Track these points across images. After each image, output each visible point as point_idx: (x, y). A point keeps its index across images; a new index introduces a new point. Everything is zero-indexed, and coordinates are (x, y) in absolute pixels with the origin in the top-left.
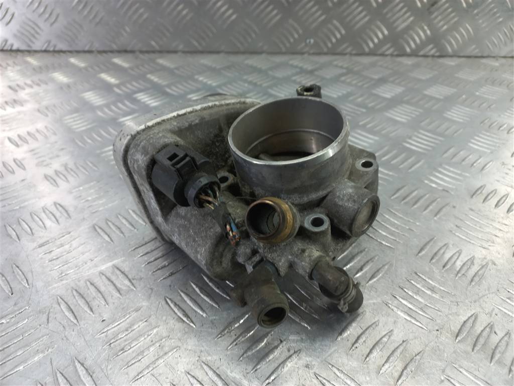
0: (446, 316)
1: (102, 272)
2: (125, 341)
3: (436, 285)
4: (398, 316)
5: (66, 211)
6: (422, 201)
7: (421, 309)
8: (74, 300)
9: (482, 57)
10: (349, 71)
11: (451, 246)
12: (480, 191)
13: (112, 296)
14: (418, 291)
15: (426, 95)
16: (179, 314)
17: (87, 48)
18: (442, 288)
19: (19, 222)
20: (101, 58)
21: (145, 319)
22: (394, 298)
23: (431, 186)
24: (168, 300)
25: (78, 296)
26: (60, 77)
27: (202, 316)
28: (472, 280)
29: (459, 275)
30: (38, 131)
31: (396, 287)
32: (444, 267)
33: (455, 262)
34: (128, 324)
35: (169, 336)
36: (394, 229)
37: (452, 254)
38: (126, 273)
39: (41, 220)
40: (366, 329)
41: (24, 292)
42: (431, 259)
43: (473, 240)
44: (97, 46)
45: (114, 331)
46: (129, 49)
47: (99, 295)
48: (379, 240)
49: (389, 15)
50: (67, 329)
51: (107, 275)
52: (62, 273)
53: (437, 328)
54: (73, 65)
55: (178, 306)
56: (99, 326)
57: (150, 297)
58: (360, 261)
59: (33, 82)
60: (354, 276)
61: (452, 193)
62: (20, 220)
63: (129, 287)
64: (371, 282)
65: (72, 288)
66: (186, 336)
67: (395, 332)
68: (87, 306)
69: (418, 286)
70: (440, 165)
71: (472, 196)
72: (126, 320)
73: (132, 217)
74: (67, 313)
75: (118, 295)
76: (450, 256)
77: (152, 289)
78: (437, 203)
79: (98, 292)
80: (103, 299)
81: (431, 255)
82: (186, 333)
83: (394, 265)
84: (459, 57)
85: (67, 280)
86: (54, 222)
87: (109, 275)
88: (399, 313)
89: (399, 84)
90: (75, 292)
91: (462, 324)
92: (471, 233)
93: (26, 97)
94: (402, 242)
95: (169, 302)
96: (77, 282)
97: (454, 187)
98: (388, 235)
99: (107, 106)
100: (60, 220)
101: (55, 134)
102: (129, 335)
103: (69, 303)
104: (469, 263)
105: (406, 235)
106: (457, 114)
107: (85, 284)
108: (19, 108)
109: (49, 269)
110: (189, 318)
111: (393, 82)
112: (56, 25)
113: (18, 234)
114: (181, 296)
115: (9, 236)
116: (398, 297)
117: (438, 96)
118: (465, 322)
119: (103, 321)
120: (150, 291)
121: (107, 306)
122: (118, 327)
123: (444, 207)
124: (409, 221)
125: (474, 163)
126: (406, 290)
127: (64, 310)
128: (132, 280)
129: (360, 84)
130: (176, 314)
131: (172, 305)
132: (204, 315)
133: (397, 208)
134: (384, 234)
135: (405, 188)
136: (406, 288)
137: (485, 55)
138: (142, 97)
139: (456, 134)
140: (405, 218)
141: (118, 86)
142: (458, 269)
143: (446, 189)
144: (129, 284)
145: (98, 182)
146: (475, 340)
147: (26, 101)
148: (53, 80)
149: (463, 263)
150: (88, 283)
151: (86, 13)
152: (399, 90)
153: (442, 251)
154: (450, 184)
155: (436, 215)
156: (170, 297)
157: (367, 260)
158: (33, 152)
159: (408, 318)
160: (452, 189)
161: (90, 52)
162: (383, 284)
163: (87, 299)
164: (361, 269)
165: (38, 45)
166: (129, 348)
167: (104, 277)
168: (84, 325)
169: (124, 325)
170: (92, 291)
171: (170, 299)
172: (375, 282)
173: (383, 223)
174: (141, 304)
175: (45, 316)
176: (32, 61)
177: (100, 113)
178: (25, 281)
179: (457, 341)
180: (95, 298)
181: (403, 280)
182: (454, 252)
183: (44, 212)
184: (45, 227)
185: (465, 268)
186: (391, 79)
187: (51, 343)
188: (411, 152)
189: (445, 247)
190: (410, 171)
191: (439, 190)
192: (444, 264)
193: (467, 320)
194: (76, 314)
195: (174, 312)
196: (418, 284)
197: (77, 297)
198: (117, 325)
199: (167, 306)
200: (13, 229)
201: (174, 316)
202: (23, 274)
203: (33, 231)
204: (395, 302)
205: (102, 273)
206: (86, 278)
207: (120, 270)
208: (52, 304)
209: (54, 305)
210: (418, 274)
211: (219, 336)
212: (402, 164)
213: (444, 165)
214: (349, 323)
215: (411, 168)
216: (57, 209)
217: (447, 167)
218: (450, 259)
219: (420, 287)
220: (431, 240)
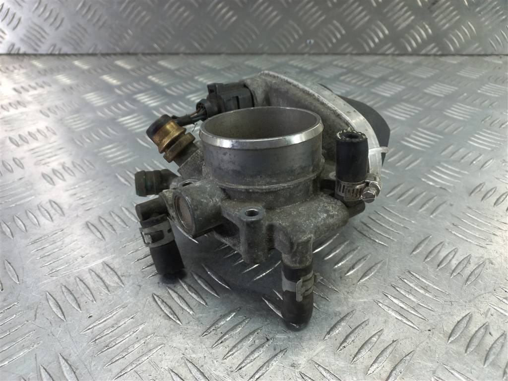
0: (439, 315)
1: (91, 268)
2: (111, 337)
3: (430, 284)
4: (388, 316)
5: (61, 209)
6: (417, 200)
7: (413, 308)
8: (63, 296)
9: (486, 55)
10: (349, 71)
11: (447, 245)
12: (479, 189)
13: (100, 293)
14: (410, 291)
15: (426, 94)
16: (165, 311)
17: (91, 51)
18: (435, 287)
19: (14, 219)
20: (104, 61)
21: (131, 315)
22: (385, 297)
23: (429, 184)
24: (155, 297)
25: (67, 292)
26: (64, 79)
27: (189, 313)
28: (467, 280)
29: (455, 274)
30: (38, 131)
31: (389, 285)
32: (439, 266)
33: (450, 261)
34: (114, 320)
35: (154, 333)
36: (388, 227)
37: (447, 253)
38: (116, 270)
39: (35, 217)
40: (356, 329)
41: (14, 288)
42: (426, 258)
43: (470, 239)
44: (101, 48)
45: (100, 328)
46: (131, 51)
47: (88, 291)
48: (372, 238)
49: (390, 14)
50: (54, 325)
51: (97, 272)
52: (52, 270)
53: (429, 329)
54: (77, 68)
55: (165, 303)
56: (86, 322)
57: (138, 293)
58: (352, 259)
59: (37, 84)
60: (346, 274)
61: (450, 191)
62: (15, 217)
63: (117, 283)
64: (362, 281)
65: (62, 284)
66: (171, 333)
67: (385, 332)
68: (75, 302)
69: (411, 285)
70: (439, 163)
71: (470, 195)
72: (112, 316)
73: (125, 214)
74: (54, 309)
75: (107, 292)
76: (444, 255)
77: (140, 286)
78: (434, 201)
79: (87, 288)
80: (91, 295)
81: (425, 253)
82: (172, 330)
83: (387, 263)
84: (462, 55)
85: (57, 276)
86: (48, 219)
87: (98, 271)
88: (390, 312)
89: (399, 83)
90: (64, 289)
91: (455, 324)
92: (468, 231)
93: (29, 99)
94: (396, 240)
95: (157, 299)
96: (67, 279)
97: (452, 185)
98: (382, 233)
99: (108, 106)
100: (54, 218)
101: (55, 134)
102: (114, 331)
103: (57, 300)
104: (465, 262)
105: (400, 233)
106: (458, 112)
107: (74, 281)
108: (21, 109)
109: (41, 265)
110: (176, 315)
111: (393, 81)
112: (61, 29)
113: (12, 231)
114: (169, 293)
115: (4, 233)
116: (389, 297)
117: (438, 95)
118: (458, 322)
119: (90, 317)
120: (138, 288)
121: (95, 302)
122: (104, 323)
123: (441, 205)
124: (404, 219)
125: (474, 161)
126: (398, 289)
127: (51, 305)
128: (121, 277)
129: (359, 83)
130: (163, 311)
131: (159, 303)
132: (191, 313)
133: (393, 206)
134: (379, 232)
135: (402, 186)
136: (399, 287)
137: (489, 53)
138: (143, 98)
139: (455, 132)
140: (400, 216)
141: (119, 87)
142: (453, 268)
143: (443, 187)
144: (118, 280)
145: (94, 180)
146: (468, 341)
147: (29, 103)
148: (56, 82)
149: (459, 261)
150: (78, 279)
151: (89, 16)
152: (399, 88)
153: (437, 250)
154: (448, 183)
155: (432, 214)
156: (158, 294)
157: (359, 258)
158: (32, 152)
159: (400, 318)
160: (450, 187)
161: (93, 55)
162: (375, 283)
163: (75, 295)
164: (353, 268)
165: (44, 49)
166: (114, 344)
167: (93, 273)
168: (71, 321)
169: (110, 322)
170: (81, 287)
171: (158, 296)
172: (366, 280)
173: (377, 221)
174: (128, 301)
175: (33, 311)
176: (38, 64)
177: (100, 114)
178: (16, 276)
179: (449, 341)
180: (83, 294)
181: (396, 279)
182: (449, 251)
183: (39, 209)
184: (39, 224)
185: (461, 267)
186: (391, 78)
187: (37, 338)
188: (409, 150)
189: (440, 246)
190: (407, 168)
191: (437, 188)
192: (438, 263)
193: (461, 320)
194: (63, 310)
195: (161, 308)
196: (411, 282)
197: (65, 294)
198: (103, 322)
199: (154, 303)
200: (8, 226)
201: (161, 313)
202: (15, 270)
203: (27, 228)
204: (387, 301)
205: (91, 270)
206: (77, 275)
207: (110, 267)
208: (40, 300)
209: (42, 301)
210: (412, 272)
211: (205, 333)
212: (399, 162)
213: (442, 163)
214: (338, 322)
215: (408, 165)
216: (52, 206)
217: (446, 165)
218: (445, 258)
219: (413, 286)
220: (426, 238)
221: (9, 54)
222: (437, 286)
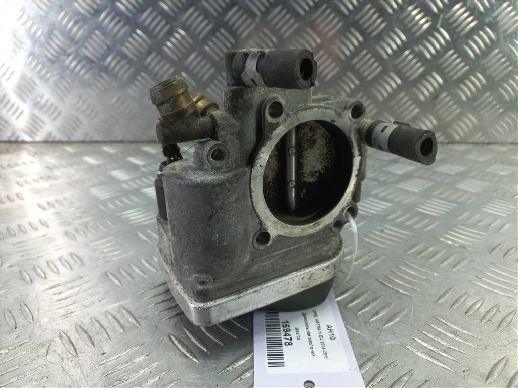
0: (473, 357)
2: (124, 372)
3: (459, 329)
4: (418, 358)
5: (81, 260)
6: (438, 256)
7: (444, 350)
8: (77, 335)
9: (489, 144)
11: (473, 294)
12: (499, 248)
13: (115, 332)
14: (440, 335)
15: (436, 172)
16: (182, 349)
17: (119, 139)
18: (466, 332)
19: (34, 268)
21: (147, 353)
22: (413, 340)
23: (448, 244)
25: (81, 332)
26: (91, 160)
28: (499, 326)
29: (485, 320)
30: (65, 199)
31: (415, 330)
32: (466, 313)
33: (478, 309)
34: (128, 357)
35: (170, 369)
36: (410, 279)
37: (474, 301)
38: (132, 312)
39: (55, 267)
40: (384, 368)
41: (27, 327)
42: (452, 306)
43: (497, 290)
44: (129, 137)
45: (113, 363)
47: (103, 330)
48: (395, 288)
49: (396, 107)
50: (65, 361)
51: (113, 314)
52: (68, 311)
53: (464, 369)
54: (105, 152)
55: (182, 342)
56: (98, 358)
57: (154, 333)
58: (375, 306)
59: (68, 163)
60: (370, 319)
61: (469, 249)
62: (36, 267)
63: (133, 324)
64: (387, 326)
65: (77, 324)
66: (188, 370)
67: (416, 372)
68: (89, 340)
69: (439, 329)
70: (455, 226)
71: (491, 252)
72: (127, 353)
73: (144, 265)
74: (67, 346)
75: (122, 331)
76: (471, 304)
77: (156, 327)
78: (454, 258)
79: (102, 328)
80: (106, 334)
81: (451, 302)
82: (188, 367)
83: (412, 310)
84: (467, 143)
85: (72, 317)
86: (67, 268)
87: (115, 313)
88: (419, 354)
90: (78, 327)
91: (492, 367)
92: (493, 283)
93: (60, 174)
94: (419, 290)
95: (173, 339)
96: (82, 320)
97: (471, 244)
98: (405, 284)
99: (133, 180)
100: (74, 268)
101: (81, 200)
102: (128, 367)
103: (71, 337)
104: (495, 310)
105: (423, 284)
106: (469, 186)
107: (90, 321)
108: (51, 182)
109: (56, 307)
110: (193, 353)
111: (404, 162)
113: (32, 278)
114: (185, 333)
115: (23, 279)
116: (417, 339)
117: (449, 172)
118: (495, 365)
119: (103, 354)
120: (154, 329)
121: (109, 340)
122: (118, 359)
123: (462, 260)
124: (426, 273)
125: (491, 224)
126: (425, 333)
127: (64, 343)
128: (137, 318)
130: (179, 350)
131: (176, 342)
133: (414, 261)
134: (401, 283)
135: (421, 244)
136: (425, 331)
137: (493, 141)
139: (468, 202)
140: (422, 270)
141: (144, 166)
142: (482, 315)
143: (463, 245)
144: (134, 322)
145: (116, 237)
146: (508, 382)
147: (59, 177)
148: (85, 162)
149: (487, 310)
150: (93, 320)
151: (122, 109)
152: (410, 167)
153: (463, 299)
154: (467, 242)
155: (454, 268)
156: (174, 334)
157: (383, 305)
158: (58, 214)
159: (430, 359)
160: (469, 246)
161: (122, 142)
162: (401, 328)
163: (89, 334)
164: (377, 314)
165: (77, 137)
166: (127, 378)
167: (109, 315)
168: (83, 357)
169: (124, 358)
170: (96, 327)
171: (174, 336)
172: (392, 325)
173: (399, 274)
174: (144, 340)
175: (45, 349)
176: (69, 149)
177: (125, 186)
178: (31, 317)
179: (488, 382)
180: (98, 333)
181: (422, 324)
182: (476, 300)
183: (60, 260)
184: (58, 272)
185: (491, 314)
187: (47, 372)
188: (425, 216)
189: (466, 295)
190: (425, 230)
191: (456, 246)
192: (466, 311)
193: (497, 363)
194: (76, 347)
195: (178, 348)
196: (439, 327)
199: (170, 343)
200: (27, 274)
201: (177, 351)
202: (30, 311)
203: (47, 276)
204: (414, 344)
205: (108, 312)
206: (92, 316)
207: (127, 310)
208: (53, 338)
209: (55, 339)
210: (439, 318)
211: (223, 371)
212: (415, 225)
213: (459, 226)
214: (364, 362)
215: (425, 228)
216: (73, 258)
217: (463, 228)
218: (472, 306)
219: (442, 331)
220: (450, 289)
221: (45, 142)
222: (468, 331)
